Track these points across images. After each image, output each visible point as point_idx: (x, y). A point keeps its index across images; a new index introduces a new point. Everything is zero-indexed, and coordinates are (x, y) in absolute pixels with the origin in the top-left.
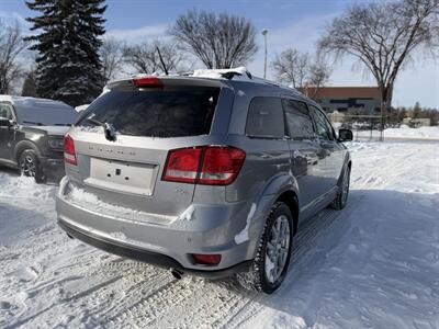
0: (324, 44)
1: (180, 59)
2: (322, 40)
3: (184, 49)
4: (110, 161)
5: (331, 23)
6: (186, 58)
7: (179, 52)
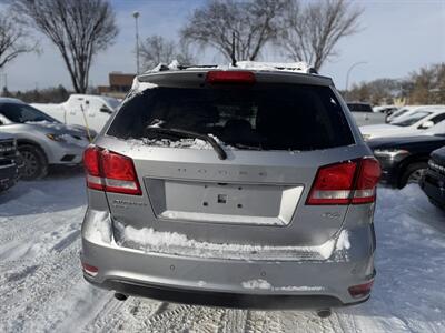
0: (187, 34)
1: (19, 35)
2: (184, 29)
3: (24, 23)
4: (206, 185)
5: (193, 13)
6: (26, 35)
7: (17, 26)
